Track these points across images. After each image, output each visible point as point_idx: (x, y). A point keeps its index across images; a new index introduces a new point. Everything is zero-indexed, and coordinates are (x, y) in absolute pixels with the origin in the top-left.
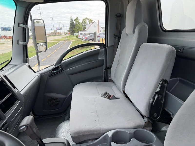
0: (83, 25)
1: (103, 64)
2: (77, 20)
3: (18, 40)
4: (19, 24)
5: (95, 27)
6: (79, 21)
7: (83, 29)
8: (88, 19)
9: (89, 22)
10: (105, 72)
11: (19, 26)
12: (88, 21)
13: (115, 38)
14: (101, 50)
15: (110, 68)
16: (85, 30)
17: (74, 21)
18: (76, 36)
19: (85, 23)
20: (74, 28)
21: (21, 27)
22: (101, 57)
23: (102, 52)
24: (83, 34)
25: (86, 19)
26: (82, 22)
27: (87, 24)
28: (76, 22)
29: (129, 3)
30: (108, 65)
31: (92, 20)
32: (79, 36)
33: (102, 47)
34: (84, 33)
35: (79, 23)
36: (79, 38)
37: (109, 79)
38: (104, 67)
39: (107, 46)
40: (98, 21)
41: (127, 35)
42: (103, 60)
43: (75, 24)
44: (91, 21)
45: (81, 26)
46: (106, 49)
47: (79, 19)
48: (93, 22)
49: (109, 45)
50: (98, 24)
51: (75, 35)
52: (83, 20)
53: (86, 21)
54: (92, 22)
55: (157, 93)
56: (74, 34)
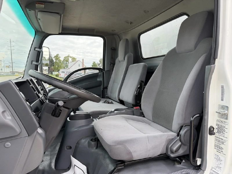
0: (65, 63)
1: (101, 85)
2: (57, 57)
3: (32, 61)
4: (35, 48)
5: (79, 66)
6: (60, 58)
7: (65, 68)
8: (71, 57)
9: (72, 61)
10: (102, 91)
11: (35, 50)
12: (70, 59)
13: (111, 64)
14: (99, 74)
15: (106, 88)
16: (67, 68)
17: (54, 58)
18: (55, 76)
19: (67, 61)
20: (53, 66)
21: (36, 51)
22: (100, 79)
23: (100, 75)
24: (65, 72)
25: (68, 56)
26: (64, 60)
27: (69, 62)
28: (56, 59)
29: (120, 41)
30: (105, 86)
31: (76, 59)
32: (60, 74)
33: (101, 71)
34: (67, 72)
35: (60, 61)
36: (60, 77)
37: (106, 96)
38: (102, 87)
39: (105, 71)
40: (83, 60)
41: (120, 62)
42: (101, 81)
43: (54, 61)
44: (74, 59)
45: (62, 64)
46: (104, 72)
47: (60, 56)
48: (77, 60)
49: (106, 70)
50: (83, 63)
51: (53, 74)
52: (65, 58)
53: (68, 59)
54: (75, 61)
55: (138, 88)
56: (53, 72)
